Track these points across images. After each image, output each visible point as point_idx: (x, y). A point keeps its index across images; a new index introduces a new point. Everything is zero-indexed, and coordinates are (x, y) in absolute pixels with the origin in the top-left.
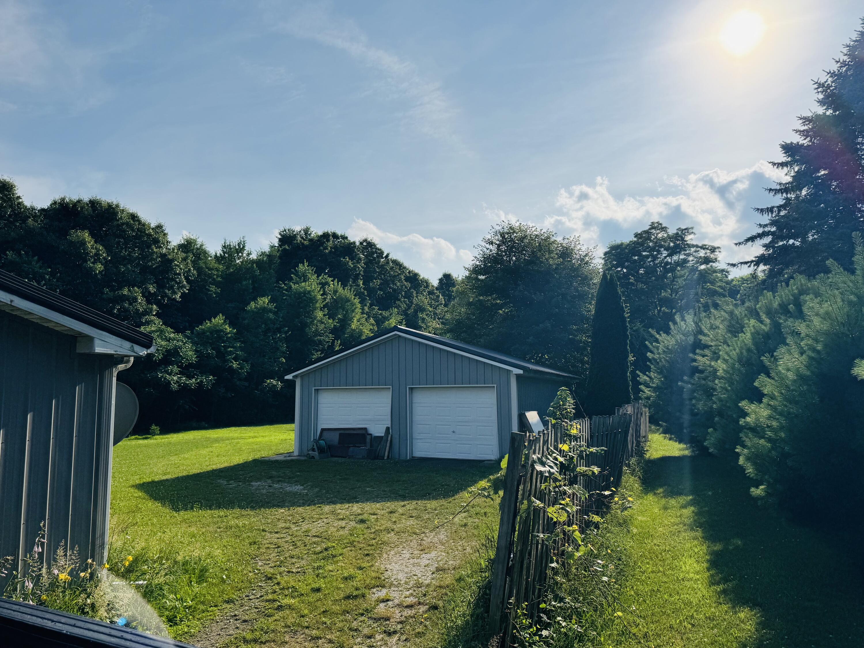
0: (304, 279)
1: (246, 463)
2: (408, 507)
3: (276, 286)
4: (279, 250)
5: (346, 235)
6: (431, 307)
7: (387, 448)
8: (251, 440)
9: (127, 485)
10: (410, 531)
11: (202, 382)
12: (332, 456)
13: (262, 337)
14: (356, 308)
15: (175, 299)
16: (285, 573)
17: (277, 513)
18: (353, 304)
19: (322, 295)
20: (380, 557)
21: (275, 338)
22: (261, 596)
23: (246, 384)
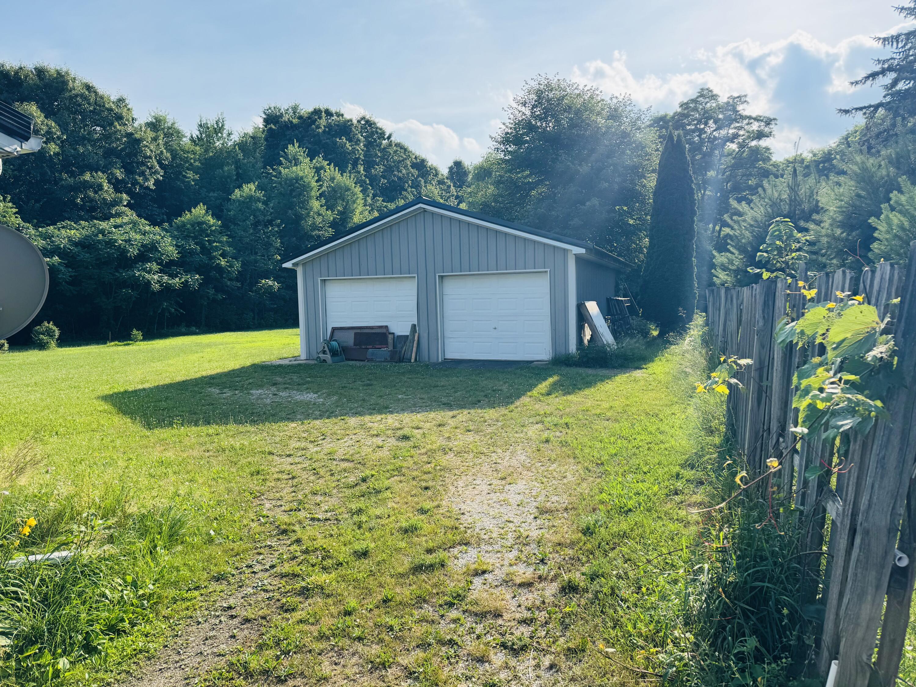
0: (295, 163)
1: (243, 368)
2: (460, 418)
3: (263, 172)
4: (264, 131)
5: (342, 112)
6: (442, 198)
7: (414, 349)
8: (249, 345)
9: (93, 397)
10: (475, 451)
11: (187, 281)
12: (348, 359)
13: (251, 231)
14: (358, 198)
15: (147, 188)
16: (308, 522)
17: (286, 428)
18: (354, 194)
19: (317, 181)
20: (445, 490)
21: (267, 233)
22: (272, 567)
23: (239, 284)
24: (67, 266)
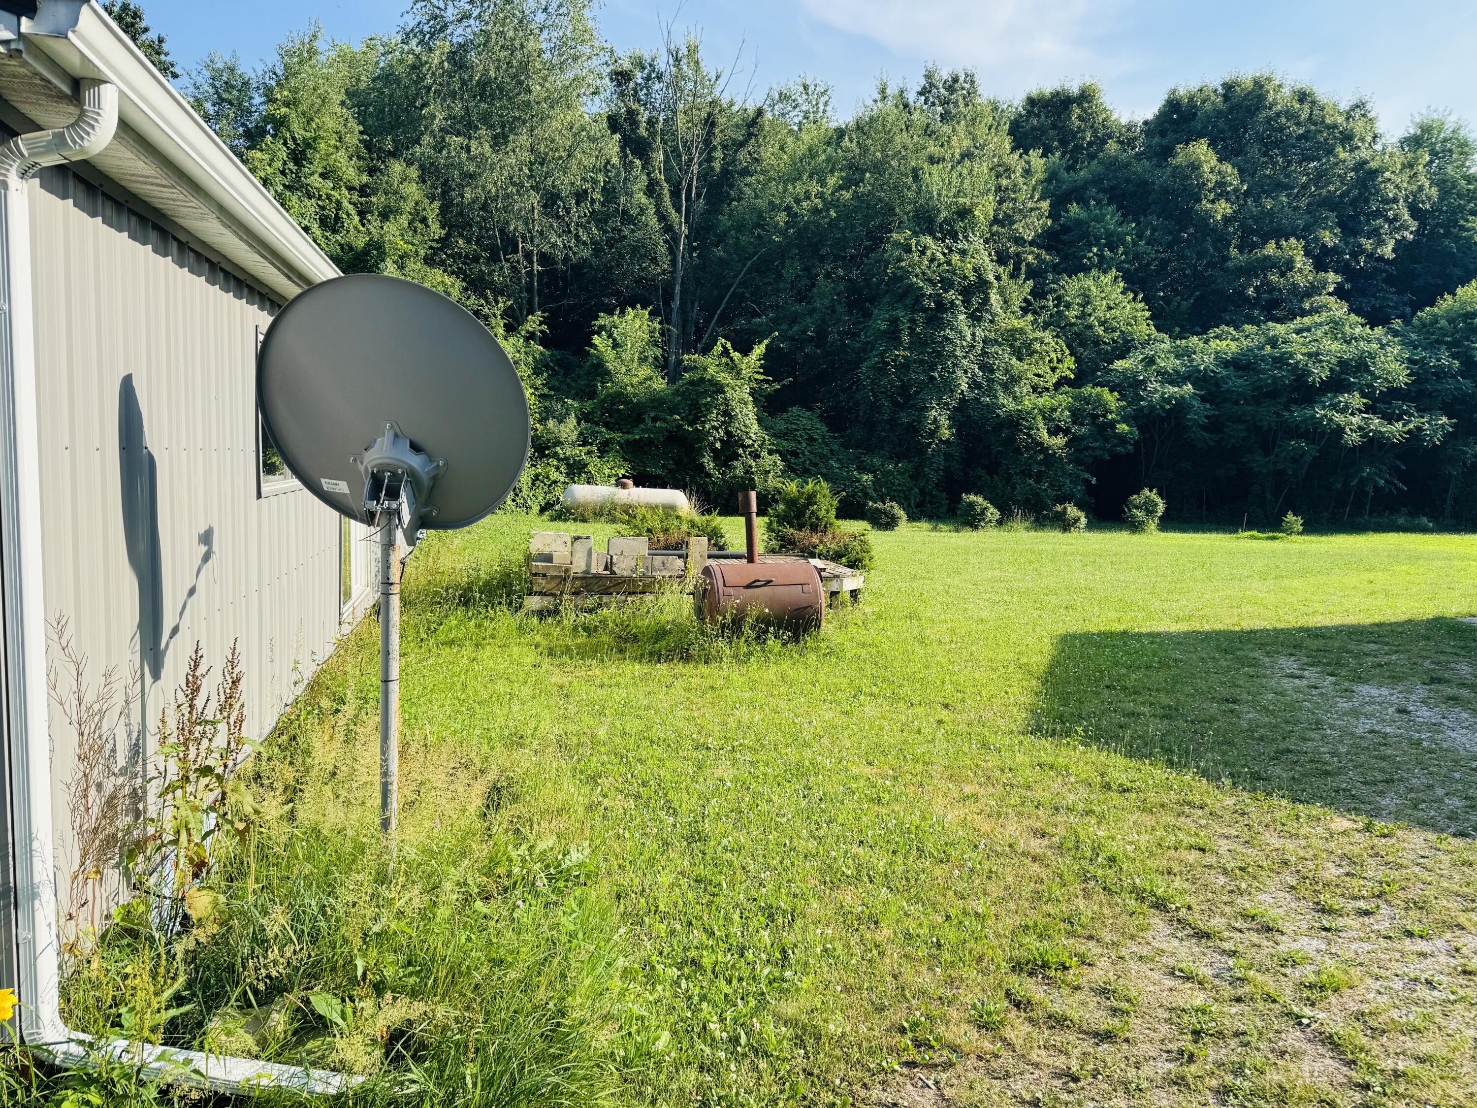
11: (1419, 429)
24: (1203, 399)
